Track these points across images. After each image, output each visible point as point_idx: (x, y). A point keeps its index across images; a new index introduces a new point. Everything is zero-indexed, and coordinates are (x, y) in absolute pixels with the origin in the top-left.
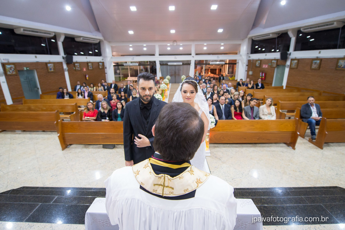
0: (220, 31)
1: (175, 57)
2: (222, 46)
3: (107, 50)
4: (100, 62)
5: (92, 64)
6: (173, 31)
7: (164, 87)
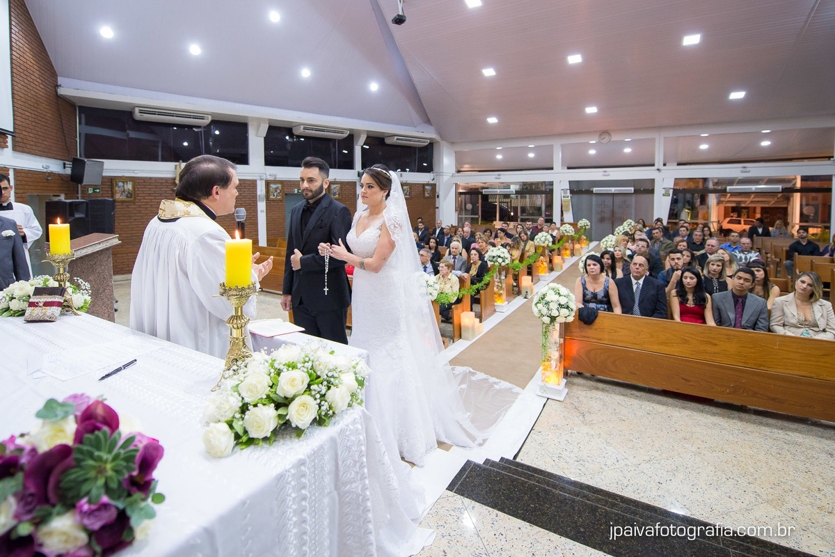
0: (737, 95)
1: (605, 172)
2: (766, 136)
3: (446, 161)
4: (428, 185)
5: (410, 188)
6: (591, 110)
7: (543, 239)
